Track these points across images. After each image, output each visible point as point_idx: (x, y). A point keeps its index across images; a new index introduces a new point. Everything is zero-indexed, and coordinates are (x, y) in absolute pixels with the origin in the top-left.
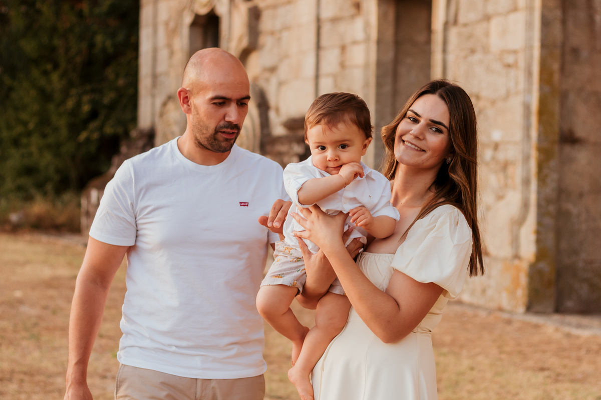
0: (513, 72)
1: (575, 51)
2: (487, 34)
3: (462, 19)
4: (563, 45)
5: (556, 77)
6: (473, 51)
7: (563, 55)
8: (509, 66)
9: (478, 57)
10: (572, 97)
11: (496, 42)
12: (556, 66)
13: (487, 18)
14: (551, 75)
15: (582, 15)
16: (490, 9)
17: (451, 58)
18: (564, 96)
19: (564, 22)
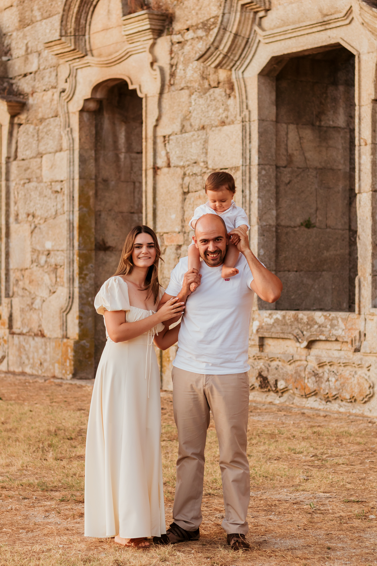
0: (60, 196)
1: (105, 181)
2: (40, 168)
3: (20, 156)
4: (96, 177)
5: (92, 201)
6: (30, 180)
7: (96, 184)
8: (57, 192)
9: (33, 184)
10: (103, 215)
11: (47, 175)
12: (91, 193)
13: (40, 155)
14: (88, 199)
15: (110, 154)
16: (42, 149)
17: (12, 185)
18: (98, 215)
19: (96, 160)
